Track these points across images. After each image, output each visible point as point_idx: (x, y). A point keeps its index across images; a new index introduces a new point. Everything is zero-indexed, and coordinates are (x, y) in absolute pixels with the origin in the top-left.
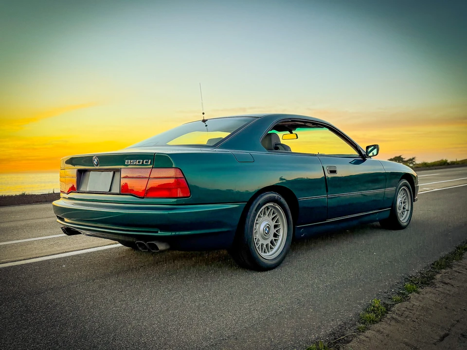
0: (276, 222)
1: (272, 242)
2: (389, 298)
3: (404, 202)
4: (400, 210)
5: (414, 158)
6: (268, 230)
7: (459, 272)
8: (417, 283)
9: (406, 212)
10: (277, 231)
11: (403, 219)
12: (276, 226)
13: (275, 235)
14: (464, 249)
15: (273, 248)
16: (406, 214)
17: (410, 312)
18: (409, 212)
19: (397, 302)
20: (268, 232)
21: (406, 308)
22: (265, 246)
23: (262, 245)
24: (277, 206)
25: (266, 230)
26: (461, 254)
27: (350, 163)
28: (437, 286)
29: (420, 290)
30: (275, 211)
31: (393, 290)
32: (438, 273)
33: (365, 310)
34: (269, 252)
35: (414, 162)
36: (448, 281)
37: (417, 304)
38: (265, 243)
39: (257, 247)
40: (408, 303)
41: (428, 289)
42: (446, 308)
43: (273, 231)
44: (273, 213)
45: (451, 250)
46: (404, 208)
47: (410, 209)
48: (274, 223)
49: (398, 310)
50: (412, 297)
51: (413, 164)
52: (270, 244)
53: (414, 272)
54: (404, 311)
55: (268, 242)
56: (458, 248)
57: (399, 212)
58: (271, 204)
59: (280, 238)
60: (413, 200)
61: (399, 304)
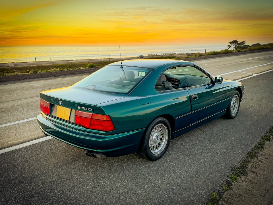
0: (162, 132)
1: (159, 144)
2: (222, 187)
3: (235, 103)
4: (232, 108)
5: (244, 42)
6: (157, 138)
7: (261, 162)
8: (238, 173)
9: (235, 109)
10: (162, 137)
11: (233, 113)
12: (161, 135)
13: (161, 139)
14: (266, 140)
15: (160, 147)
16: (236, 110)
17: (232, 199)
18: (237, 108)
19: (226, 190)
20: (157, 139)
21: (230, 195)
22: (155, 147)
23: (154, 146)
24: (163, 125)
25: (156, 138)
26: (264, 144)
27: (206, 88)
28: (248, 175)
29: (238, 178)
30: (162, 127)
31: (224, 180)
32: (250, 162)
33: (208, 199)
34: (157, 149)
35: (244, 43)
36: (254, 170)
37: (236, 192)
38: (155, 145)
39: (151, 149)
40: (231, 191)
41: (243, 178)
42: (252, 194)
43: (160, 137)
44: (161, 128)
45: (259, 140)
46: (234, 106)
47: (238, 107)
48: (161, 133)
49: (226, 198)
50: (234, 185)
51: (243, 45)
52: (158, 145)
53: (237, 163)
54: (229, 198)
55: (157, 144)
56: (263, 139)
57: (231, 109)
58: (160, 124)
59: (164, 141)
60: (240, 100)
61: (227, 192)
